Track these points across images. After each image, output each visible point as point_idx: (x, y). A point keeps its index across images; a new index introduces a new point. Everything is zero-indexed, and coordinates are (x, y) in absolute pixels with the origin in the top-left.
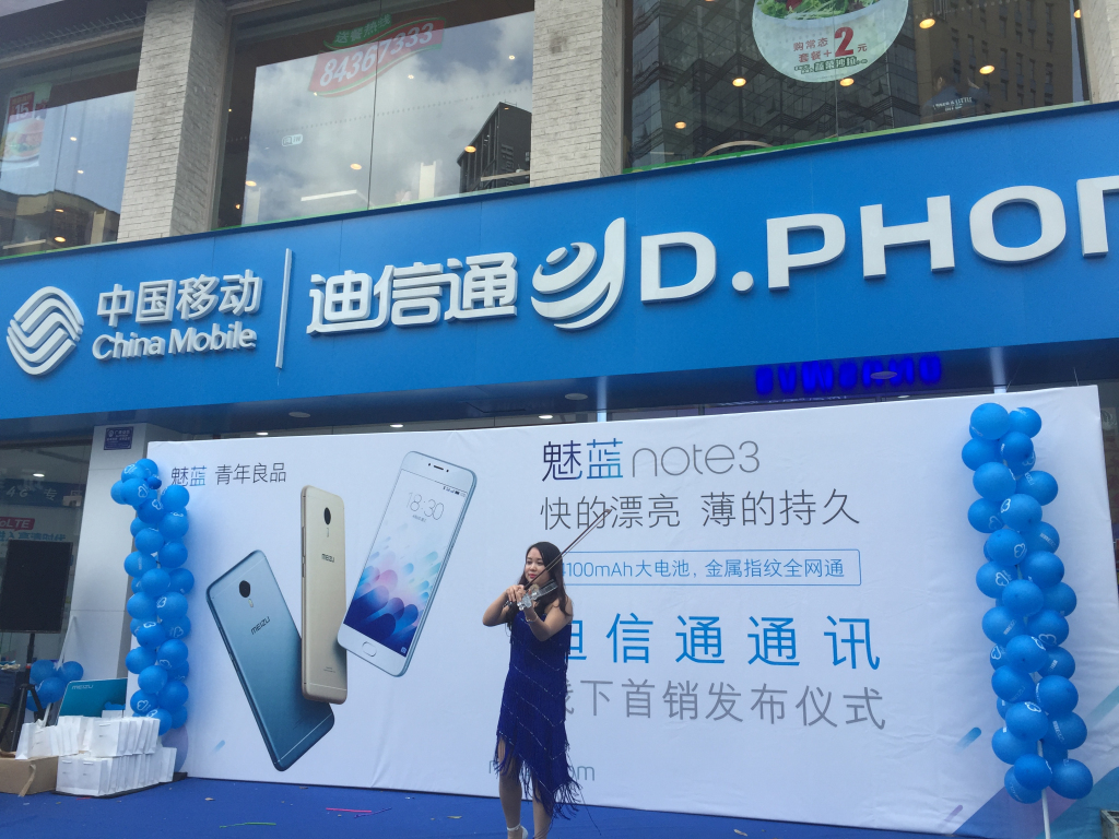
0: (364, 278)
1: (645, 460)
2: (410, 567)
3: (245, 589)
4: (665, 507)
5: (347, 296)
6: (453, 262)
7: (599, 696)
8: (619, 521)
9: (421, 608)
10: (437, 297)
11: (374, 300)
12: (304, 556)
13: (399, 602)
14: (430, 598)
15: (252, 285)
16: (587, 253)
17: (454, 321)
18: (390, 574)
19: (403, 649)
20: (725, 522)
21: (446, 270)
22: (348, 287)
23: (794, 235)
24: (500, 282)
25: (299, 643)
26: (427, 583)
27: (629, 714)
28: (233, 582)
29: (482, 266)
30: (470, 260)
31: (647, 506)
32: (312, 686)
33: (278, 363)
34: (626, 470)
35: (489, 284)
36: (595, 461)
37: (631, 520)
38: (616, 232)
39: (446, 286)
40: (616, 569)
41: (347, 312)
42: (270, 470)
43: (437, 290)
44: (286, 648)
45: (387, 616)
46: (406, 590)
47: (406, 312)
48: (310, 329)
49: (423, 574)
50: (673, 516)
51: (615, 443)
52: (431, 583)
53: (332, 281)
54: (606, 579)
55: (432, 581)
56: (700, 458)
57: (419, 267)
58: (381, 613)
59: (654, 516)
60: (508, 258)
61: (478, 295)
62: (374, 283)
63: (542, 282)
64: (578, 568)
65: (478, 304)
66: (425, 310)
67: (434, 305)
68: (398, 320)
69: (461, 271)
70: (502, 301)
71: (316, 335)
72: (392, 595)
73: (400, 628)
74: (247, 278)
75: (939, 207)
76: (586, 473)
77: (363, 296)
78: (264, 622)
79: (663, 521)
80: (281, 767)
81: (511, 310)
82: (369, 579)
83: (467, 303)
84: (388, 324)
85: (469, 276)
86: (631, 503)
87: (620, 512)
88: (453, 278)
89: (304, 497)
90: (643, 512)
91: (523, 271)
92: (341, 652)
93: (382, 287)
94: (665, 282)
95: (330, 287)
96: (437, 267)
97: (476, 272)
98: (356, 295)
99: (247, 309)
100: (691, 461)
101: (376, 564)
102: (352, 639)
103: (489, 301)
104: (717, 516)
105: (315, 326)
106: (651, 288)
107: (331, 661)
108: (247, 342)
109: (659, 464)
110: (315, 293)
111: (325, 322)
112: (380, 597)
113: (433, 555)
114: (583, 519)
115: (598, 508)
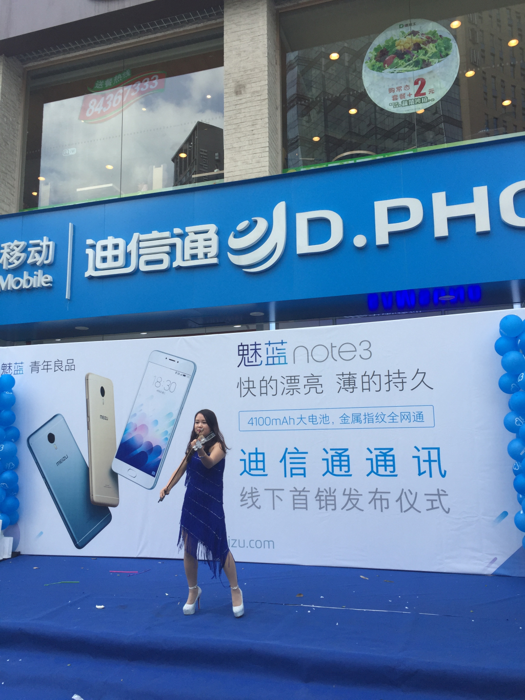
0: (121, 242)
1: (301, 353)
2: (156, 422)
3: (51, 438)
4: (314, 382)
5: (110, 253)
6: (177, 231)
7: (276, 498)
8: (286, 391)
9: (163, 447)
10: (168, 253)
11: (128, 255)
12: (88, 416)
13: (149, 444)
14: (169, 441)
15: (48, 247)
16: (262, 224)
17: (179, 268)
18: (144, 427)
19: (153, 473)
20: (351, 390)
21: (173, 236)
22: (110, 247)
23: (391, 211)
24: (208, 243)
25: (87, 470)
26: (167, 432)
27: (294, 508)
28: (44, 433)
29: (196, 233)
30: (188, 229)
31: (303, 381)
32: (97, 496)
33: (67, 296)
34: (289, 359)
35: (201, 244)
36: (270, 354)
37: (293, 391)
38: (280, 211)
39: (173, 246)
40: (285, 421)
41: (110, 263)
42: (64, 364)
43: (167, 249)
44: (79, 473)
45: (142, 452)
46: (154, 436)
47: (148, 263)
48: (87, 274)
49: (164, 426)
50: (319, 387)
51: (282, 343)
52: (170, 432)
53: (100, 244)
54: (279, 427)
55: (170, 430)
56: (335, 351)
57: (155, 234)
58: (139, 450)
59: (307, 387)
60: (212, 228)
61: (194, 252)
62: (127, 244)
63: (234, 243)
64: (261, 420)
65: (194, 257)
66: (160, 262)
67: (166, 258)
68: (144, 268)
69: (182, 236)
70: (209, 255)
71: (91, 278)
72: (145, 440)
73: (151, 460)
74: (45, 242)
75: (481, 193)
76: (265, 362)
77: (120, 252)
78: (65, 458)
79: (313, 390)
80: (79, 547)
81: (215, 261)
82: (130, 430)
83: (187, 257)
84: (137, 271)
85: (187, 239)
86: (293, 379)
87: (286, 386)
88: (177, 241)
89: (87, 380)
90: (301, 385)
91: (222, 235)
92: (114, 476)
93: (132, 247)
94: (311, 242)
95: (98, 247)
96: (167, 234)
97: (192, 236)
98: (116, 252)
99: (46, 262)
100: (330, 353)
101: (134, 420)
102: (121, 467)
103: (201, 255)
104: (346, 387)
105: (90, 272)
106: (303, 246)
107: (108, 481)
108: (47, 283)
109: (310, 355)
110: (89, 251)
111: (96, 269)
112: (138, 441)
113: (170, 414)
114: (264, 390)
115: (273, 384)
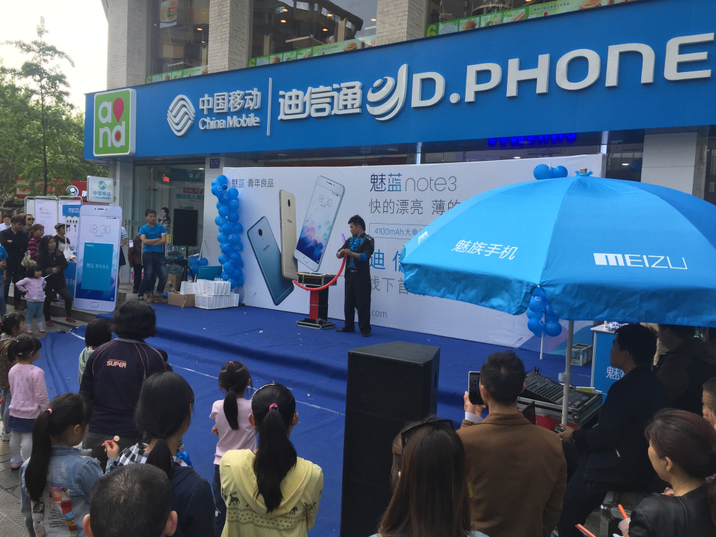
0: (300, 93)
1: (411, 183)
2: (320, 227)
3: (260, 232)
4: (417, 205)
5: (293, 102)
6: (336, 86)
7: (389, 286)
8: (400, 211)
9: (324, 244)
10: (328, 103)
11: (305, 104)
12: (281, 220)
13: (316, 241)
14: (327, 240)
15: (257, 95)
16: (390, 81)
17: (336, 115)
18: (313, 229)
19: (318, 261)
20: (441, 213)
21: (334, 90)
22: (294, 97)
23: (479, 73)
24: (354, 96)
25: (280, 256)
26: (326, 234)
27: (400, 292)
28: (256, 230)
29: (348, 88)
30: (343, 85)
31: (411, 204)
32: (286, 273)
33: (268, 134)
34: (403, 188)
35: (350, 97)
36: (391, 183)
37: (404, 211)
38: (403, 71)
39: (332, 98)
40: (397, 232)
41: (294, 110)
42: (267, 182)
43: (328, 100)
44: (275, 257)
45: (311, 247)
46: (318, 236)
47: (318, 110)
48: (279, 118)
49: (324, 230)
50: (420, 209)
51: (399, 175)
52: (328, 234)
53: (289, 94)
54: (393, 236)
55: (328, 233)
56: (433, 183)
57: (322, 88)
58: (309, 245)
59: (413, 209)
60: (358, 84)
61: (345, 103)
62: (305, 95)
63: (372, 97)
64: (383, 230)
65: (345, 107)
66: (323, 110)
67: (328, 107)
68: (314, 114)
69: (339, 90)
70: (355, 106)
71: (282, 120)
72: (313, 238)
73: (316, 252)
74: (255, 92)
75: (544, 60)
76: (387, 189)
77: (300, 102)
78: (268, 246)
79: (416, 211)
80: (277, 304)
81: (358, 111)
82: (305, 231)
83: (341, 107)
84: (309, 116)
85: (342, 93)
86: (404, 202)
87: (400, 207)
88: (335, 94)
89: (280, 194)
90: (409, 207)
91: (364, 90)
92: (295, 261)
93: (307, 98)
94: (423, 98)
95: (287, 97)
96: (329, 88)
97: (345, 91)
98: (297, 102)
99: (256, 108)
100: (429, 185)
101: (307, 224)
102: (300, 255)
103: (349, 106)
104: (438, 210)
105: (281, 117)
106: (416, 102)
107: (292, 264)
108: (256, 123)
109: (416, 185)
110: (281, 100)
111: (286, 114)
112: (309, 239)
113: (328, 222)
114: (385, 209)
115: (391, 205)
